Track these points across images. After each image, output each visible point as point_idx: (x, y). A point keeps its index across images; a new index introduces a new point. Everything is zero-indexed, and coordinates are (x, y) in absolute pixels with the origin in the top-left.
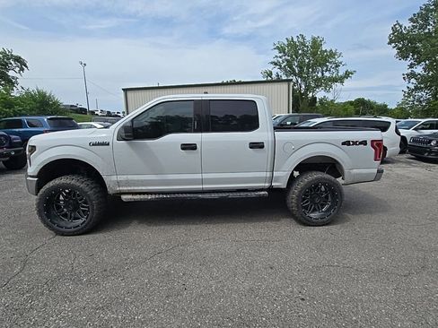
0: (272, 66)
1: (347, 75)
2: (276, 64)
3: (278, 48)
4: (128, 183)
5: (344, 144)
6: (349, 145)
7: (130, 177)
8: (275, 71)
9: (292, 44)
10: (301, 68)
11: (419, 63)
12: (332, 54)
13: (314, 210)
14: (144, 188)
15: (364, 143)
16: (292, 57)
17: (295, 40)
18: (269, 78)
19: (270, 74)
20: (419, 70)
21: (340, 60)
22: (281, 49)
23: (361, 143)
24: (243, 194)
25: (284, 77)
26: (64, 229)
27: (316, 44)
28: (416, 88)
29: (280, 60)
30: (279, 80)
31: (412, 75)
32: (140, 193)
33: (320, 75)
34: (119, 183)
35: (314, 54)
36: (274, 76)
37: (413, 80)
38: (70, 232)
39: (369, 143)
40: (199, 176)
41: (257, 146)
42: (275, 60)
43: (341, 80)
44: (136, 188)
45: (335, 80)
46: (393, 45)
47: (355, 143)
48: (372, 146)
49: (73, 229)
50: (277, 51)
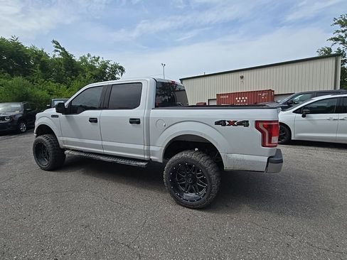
0: (332, 42)
4: (67, 143)
5: (217, 123)
6: (225, 125)
7: (68, 139)
8: (336, 46)
13: (191, 191)
14: (74, 147)
15: (245, 123)
22: (344, 23)
23: (240, 124)
29: (343, 35)
32: (73, 150)
36: (333, 52)
39: (252, 124)
41: (135, 121)
44: (70, 145)
47: (232, 123)
48: (257, 127)
50: (339, 26)
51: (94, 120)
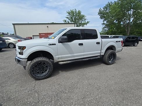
0: (66, 18)
1: (88, 22)
2: (67, 18)
3: (68, 13)
4: (62, 58)
7: (63, 56)
8: (67, 20)
9: (72, 12)
10: (75, 19)
11: (105, 20)
12: (83, 16)
14: (67, 59)
16: (72, 16)
17: (73, 11)
18: (65, 22)
19: (66, 21)
20: (105, 22)
21: (86, 18)
22: (69, 13)
24: (94, 58)
25: (70, 22)
26: (40, 78)
27: (79, 13)
28: (105, 27)
29: (69, 17)
30: (69, 23)
31: (104, 24)
33: (80, 22)
34: (59, 58)
35: (79, 16)
36: (67, 22)
37: (104, 25)
38: (42, 78)
39: (121, 41)
40: (83, 54)
41: (98, 43)
42: (67, 17)
43: (86, 24)
44: (64, 59)
45: (84, 24)
46: (99, 15)
49: (44, 77)
51: (81, 44)
